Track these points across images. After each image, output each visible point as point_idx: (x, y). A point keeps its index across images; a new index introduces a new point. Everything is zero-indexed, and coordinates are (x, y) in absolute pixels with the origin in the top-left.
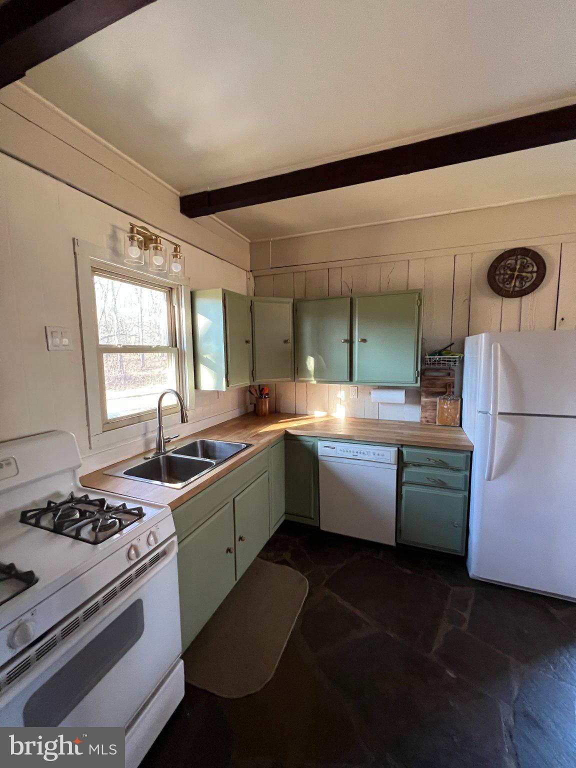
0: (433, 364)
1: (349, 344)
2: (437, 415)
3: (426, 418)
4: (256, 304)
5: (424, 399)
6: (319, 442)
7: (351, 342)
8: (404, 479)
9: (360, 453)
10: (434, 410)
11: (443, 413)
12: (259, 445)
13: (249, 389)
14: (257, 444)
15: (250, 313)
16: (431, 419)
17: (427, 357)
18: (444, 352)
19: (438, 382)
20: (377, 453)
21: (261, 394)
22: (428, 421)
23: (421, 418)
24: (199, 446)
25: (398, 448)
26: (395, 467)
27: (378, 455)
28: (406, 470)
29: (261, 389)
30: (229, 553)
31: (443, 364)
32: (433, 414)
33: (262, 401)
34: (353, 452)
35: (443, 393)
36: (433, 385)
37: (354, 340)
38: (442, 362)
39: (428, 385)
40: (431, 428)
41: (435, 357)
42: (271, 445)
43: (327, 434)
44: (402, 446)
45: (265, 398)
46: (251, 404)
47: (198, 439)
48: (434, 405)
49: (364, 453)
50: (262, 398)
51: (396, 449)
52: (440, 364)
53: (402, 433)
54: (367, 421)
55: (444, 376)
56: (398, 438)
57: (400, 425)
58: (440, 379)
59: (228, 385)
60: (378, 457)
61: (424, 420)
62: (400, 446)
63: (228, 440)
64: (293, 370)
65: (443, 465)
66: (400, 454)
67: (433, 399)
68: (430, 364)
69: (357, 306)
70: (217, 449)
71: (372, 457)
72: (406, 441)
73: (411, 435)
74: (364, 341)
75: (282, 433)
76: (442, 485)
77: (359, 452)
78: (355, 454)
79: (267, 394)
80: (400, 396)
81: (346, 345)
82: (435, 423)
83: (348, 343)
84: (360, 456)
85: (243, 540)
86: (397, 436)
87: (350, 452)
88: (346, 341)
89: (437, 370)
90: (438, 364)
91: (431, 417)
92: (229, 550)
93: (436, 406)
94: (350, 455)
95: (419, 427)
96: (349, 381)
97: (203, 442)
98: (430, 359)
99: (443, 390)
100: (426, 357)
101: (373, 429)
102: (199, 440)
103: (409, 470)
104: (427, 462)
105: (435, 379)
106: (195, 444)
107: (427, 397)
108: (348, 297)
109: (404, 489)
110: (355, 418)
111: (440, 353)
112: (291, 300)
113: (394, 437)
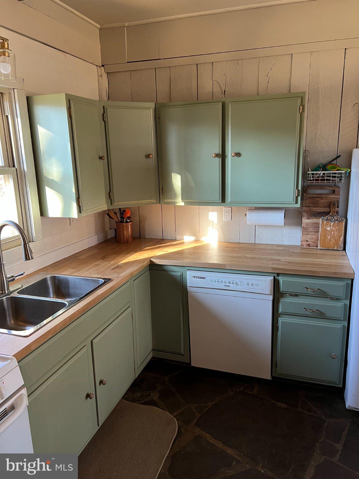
0: (316, 180)
1: (221, 159)
2: (319, 237)
3: (307, 241)
4: (109, 111)
5: (305, 221)
6: (188, 272)
7: (223, 156)
8: (280, 311)
9: (233, 283)
10: (316, 232)
11: (325, 236)
12: (120, 279)
13: (108, 213)
14: (118, 278)
15: (103, 122)
16: (313, 242)
17: (310, 172)
18: (329, 167)
19: (322, 201)
20: (250, 284)
21: (122, 218)
22: (309, 245)
23: (302, 241)
24: (49, 282)
25: (274, 277)
26: (271, 298)
27: (252, 285)
28: (282, 300)
29: (122, 212)
30: (89, 398)
31: (327, 180)
32: (315, 237)
33: (123, 226)
34: (225, 282)
35: (327, 213)
36: (316, 205)
37: (226, 154)
38: (326, 178)
39: (310, 205)
40: (312, 252)
41: (319, 172)
42: (134, 277)
43: (196, 263)
44: (278, 274)
45: (127, 222)
46: (110, 229)
47: (48, 274)
48: (317, 226)
49: (236, 283)
50: (123, 222)
51: (272, 278)
52: (324, 180)
53: (279, 260)
54: (242, 245)
55: (328, 194)
56: (275, 266)
57: (278, 250)
58: (323, 197)
59: (80, 210)
60: (252, 287)
61: (304, 243)
62: (276, 275)
63: (83, 275)
64: (158, 190)
65: (322, 294)
66: (276, 283)
67: (315, 220)
68: (313, 180)
69: (230, 113)
70: (70, 286)
71: (245, 288)
72: (283, 269)
73: (289, 262)
74: (238, 155)
75: (146, 263)
76: (320, 315)
77: (231, 282)
78: (227, 284)
79: (129, 218)
80: (279, 217)
81: (218, 161)
82: (317, 247)
83: (219, 158)
84: (232, 287)
85: (104, 384)
86: (273, 264)
87: (222, 282)
88: (217, 155)
89: (321, 187)
90: (321, 180)
91: (313, 240)
92: (88, 396)
93: (318, 228)
94: (222, 286)
95: (300, 251)
96: (220, 202)
97: (54, 278)
98: (313, 174)
99: (327, 210)
100: (308, 172)
101: (248, 256)
102: (48, 276)
103: (286, 301)
104: (305, 291)
105: (318, 197)
106: (44, 281)
107: (308, 219)
108: (220, 102)
109: (281, 320)
110: (229, 243)
111: (324, 168)
112: (152, 105)
113: (270, 265)
